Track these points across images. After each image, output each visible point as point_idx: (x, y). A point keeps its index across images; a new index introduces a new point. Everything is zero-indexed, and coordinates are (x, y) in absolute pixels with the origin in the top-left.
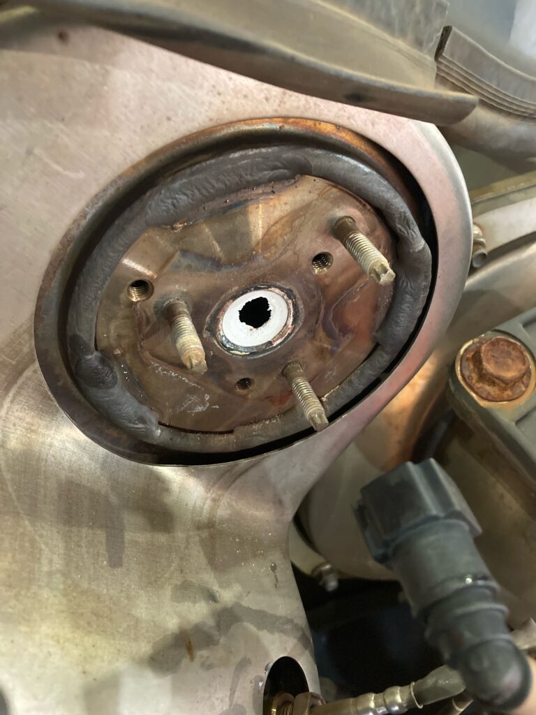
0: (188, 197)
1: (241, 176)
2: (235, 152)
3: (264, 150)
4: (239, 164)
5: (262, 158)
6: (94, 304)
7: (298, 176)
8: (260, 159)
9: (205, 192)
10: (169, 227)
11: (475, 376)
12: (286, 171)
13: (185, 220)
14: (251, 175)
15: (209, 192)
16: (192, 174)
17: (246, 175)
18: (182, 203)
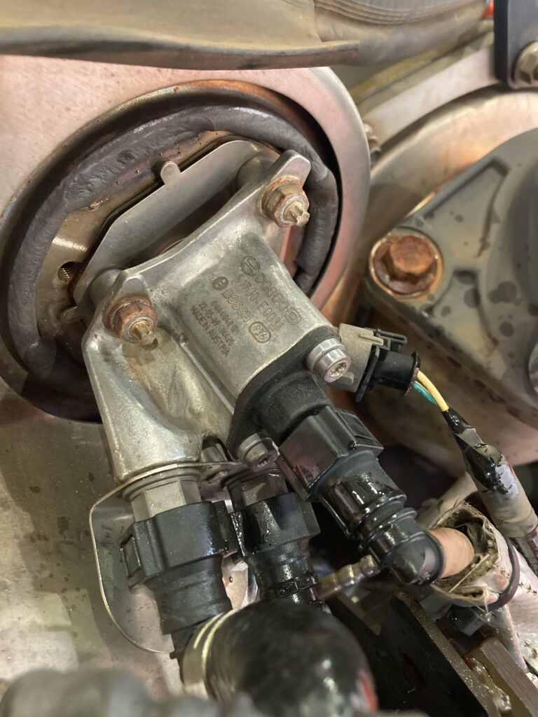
0: (101, 178)
1: (148, 148)
2: (139, 126)
3: (165, 119)
4: (145, 137)
6: (30, 296)
7: (201, 133)
8: (164, 128)
10: (87, 208)
12: (189, 133)
13: (101, 198)
14: (158, 144)
15: (120, 169)
16: (101, 156)
18: (97, 186)
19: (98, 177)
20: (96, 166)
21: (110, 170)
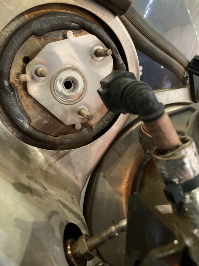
7: (81, 30)
9: (51, 25)
10: (39, 38)
12: (77, 25)
13: (45, 36)
17: (65, 21)
18: (44, 26)
19: (45, 23)
20: (45, 19)
21: (49, 22)
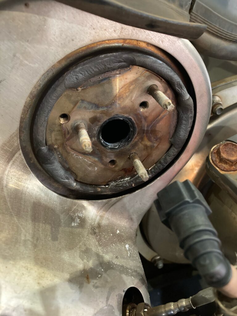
0: (83, 75)
1: (105, 65)
2: (102, 55)
3: (114, 54)
4: (104, 60)
5: (114, 57)
6: (44, 123)
7: (131, 66)
8: (113, 58)
9: (90, 73)
10: (75, 89)
11: (218, 160)
12: (125, 63)
13: (82, 86)
14: (110, 65)
15: (91, 73)
16: (84, 65)
17: (108, 65)
18: (80, 78)
20: (81, 69)
